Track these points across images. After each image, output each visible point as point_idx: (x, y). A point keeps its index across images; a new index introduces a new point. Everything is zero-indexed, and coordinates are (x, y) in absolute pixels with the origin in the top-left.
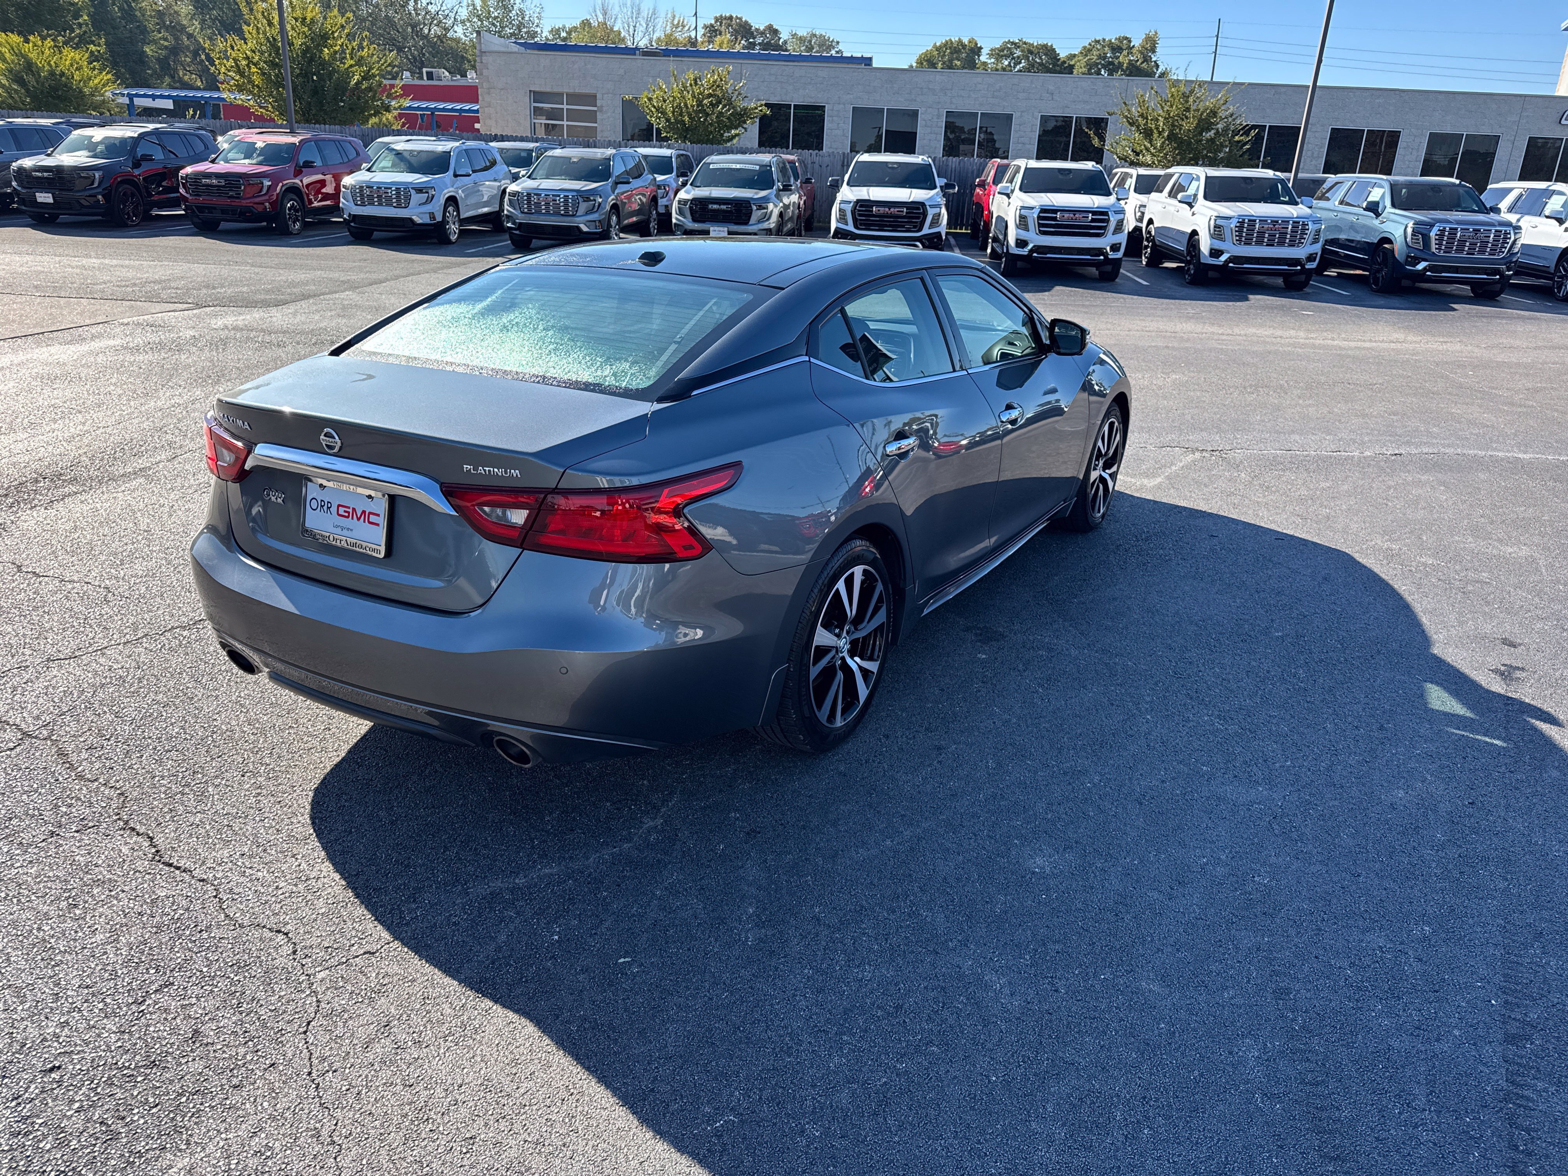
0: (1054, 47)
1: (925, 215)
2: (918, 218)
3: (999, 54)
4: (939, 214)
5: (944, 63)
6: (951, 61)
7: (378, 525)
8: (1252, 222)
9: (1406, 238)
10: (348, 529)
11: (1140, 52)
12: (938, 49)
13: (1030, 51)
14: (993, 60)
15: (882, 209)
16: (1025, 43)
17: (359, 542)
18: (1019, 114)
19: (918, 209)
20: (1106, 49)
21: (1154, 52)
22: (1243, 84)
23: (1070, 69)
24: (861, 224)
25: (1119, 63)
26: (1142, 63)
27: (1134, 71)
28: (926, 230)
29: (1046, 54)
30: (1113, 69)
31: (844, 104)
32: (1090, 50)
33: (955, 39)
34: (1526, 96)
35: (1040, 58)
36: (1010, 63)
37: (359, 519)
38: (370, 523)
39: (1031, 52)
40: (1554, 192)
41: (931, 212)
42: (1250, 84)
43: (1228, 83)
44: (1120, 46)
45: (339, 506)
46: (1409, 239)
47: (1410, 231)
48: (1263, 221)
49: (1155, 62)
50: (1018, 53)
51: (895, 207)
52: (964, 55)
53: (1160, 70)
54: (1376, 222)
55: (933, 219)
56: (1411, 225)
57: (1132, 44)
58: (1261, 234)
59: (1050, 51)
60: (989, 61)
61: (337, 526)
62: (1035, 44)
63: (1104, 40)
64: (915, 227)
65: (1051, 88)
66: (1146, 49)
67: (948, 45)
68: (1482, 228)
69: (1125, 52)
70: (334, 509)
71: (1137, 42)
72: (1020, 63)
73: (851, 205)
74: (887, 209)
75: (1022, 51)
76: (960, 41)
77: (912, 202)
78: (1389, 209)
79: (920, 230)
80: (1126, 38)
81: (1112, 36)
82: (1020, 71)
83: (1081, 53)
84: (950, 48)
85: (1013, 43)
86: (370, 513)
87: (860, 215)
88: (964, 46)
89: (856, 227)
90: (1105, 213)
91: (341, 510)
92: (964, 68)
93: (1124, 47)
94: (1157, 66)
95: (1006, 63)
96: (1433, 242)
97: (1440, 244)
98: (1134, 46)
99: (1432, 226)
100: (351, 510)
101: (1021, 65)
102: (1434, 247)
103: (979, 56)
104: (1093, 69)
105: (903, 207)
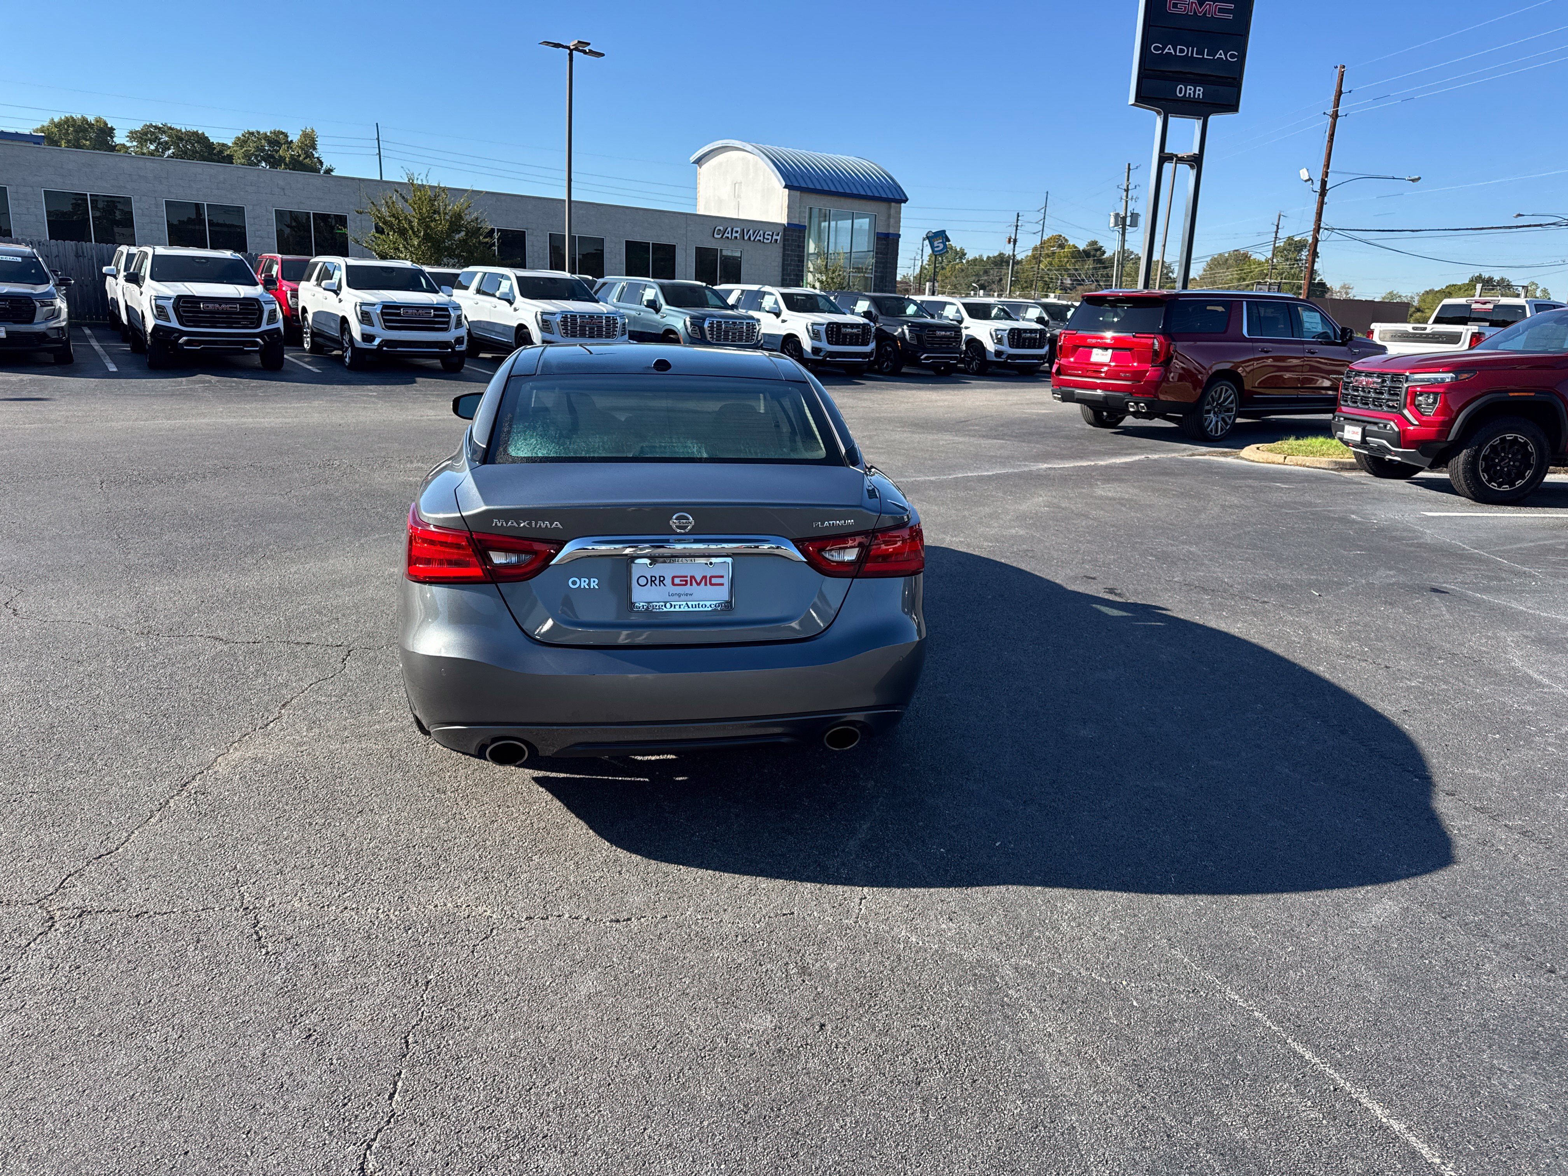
0: (206, 135)
1: (261, 311)
2: (255, 314)
3: (144, 136)
4: (275, 310)
5: (68, 142)
6: (77, 140)
7: (722, 584)
8: (574, 317)
9: (686, 329)
10: (687, 595)
11: (300, 147)
12: (58, 125)
13: (178, 137)
14: (135, 144)
15: (211, 306)
16: (170, 128)
17: (701, 603)
18: (251, 207)
19: (253, 305)
20: (263, 141)
21: (315, 149)
22: (481, 192)
23: (229, 159)
24: (188, 321)
25: (280, 156)
26: (305, 159)
27: (296, 165)
28: (264, 327)
29: (198, 142)
30: (274, 162)
31: (32, 187)
32: (245, 142)
33: (77, 116)
34: (687, 214)
35: (193, 145)
36: (156, 147)
37: (698, 584)
38: (711, 584)
39: (181, 139)
40: (765, 293)
41: (267, 308)
42: (487, 193)
43: (466, 191)
44: (277, 140)
45: (673, 578)
46: (689, 330)
47: (688, 323)
48: (582, 316)
49: (318, 158)
50: (164, 138)
51: (229, 303)
52: (93, 135)
53: (324, 167)
54: (657, 317)
55: (269, 315)
56: (688, 319)
57: (289, 139)
58: (583, 327)
59: (202, 139)
60: (128, 144)
61: (673, 595)
62: (183, 130)
63: (258, 133)
64: (252, 323)
65: (281, 183)
66: (306, 145)
67: (69, 122)
68: (738, 321)
69: (284, 147)
70: (668, 581)
71: (295, 137)
72: (169, 149)
73: (172, 301)
74: (217, 306)
75: (169, 136)
76: (84, 120)
77: (244, 298)
78: (665, 307)
79: (259, 326)
80: (282, 133)
81: (266, 129)
82: (169, 157)
83: (235, 143)
84: (73, 126)
85: (156, 127)
86: (711, 577)
87: (184, 312)
88: (91, 125)
89: (181, 324)
90: (446, 310)
91: (677, 581)
92: (94, 148)
93: (283, 141)
94: (321, 163)
95: (152, 147)
96: (707, 333)
97: (712, 334)
98: (292, 141)
99: (704, 320)
100: (689, 579)
101: (170, 151)
102: (709, 337)
103: (112, 137)
104: (250, 161)
105: (236, 304)
